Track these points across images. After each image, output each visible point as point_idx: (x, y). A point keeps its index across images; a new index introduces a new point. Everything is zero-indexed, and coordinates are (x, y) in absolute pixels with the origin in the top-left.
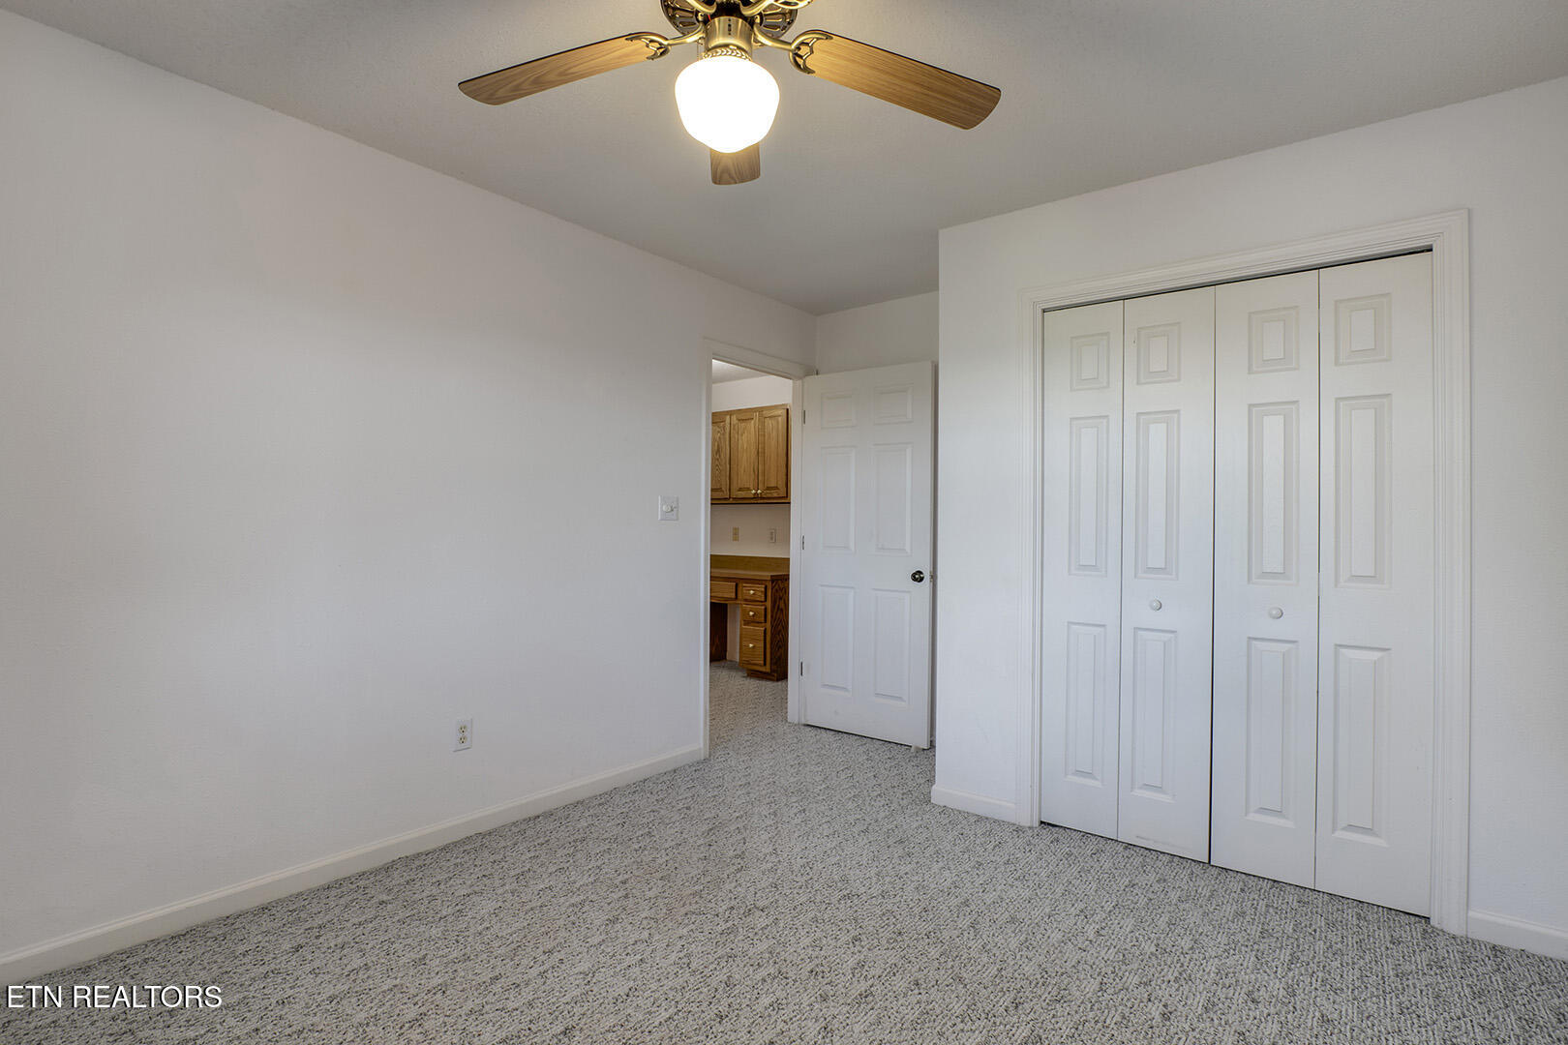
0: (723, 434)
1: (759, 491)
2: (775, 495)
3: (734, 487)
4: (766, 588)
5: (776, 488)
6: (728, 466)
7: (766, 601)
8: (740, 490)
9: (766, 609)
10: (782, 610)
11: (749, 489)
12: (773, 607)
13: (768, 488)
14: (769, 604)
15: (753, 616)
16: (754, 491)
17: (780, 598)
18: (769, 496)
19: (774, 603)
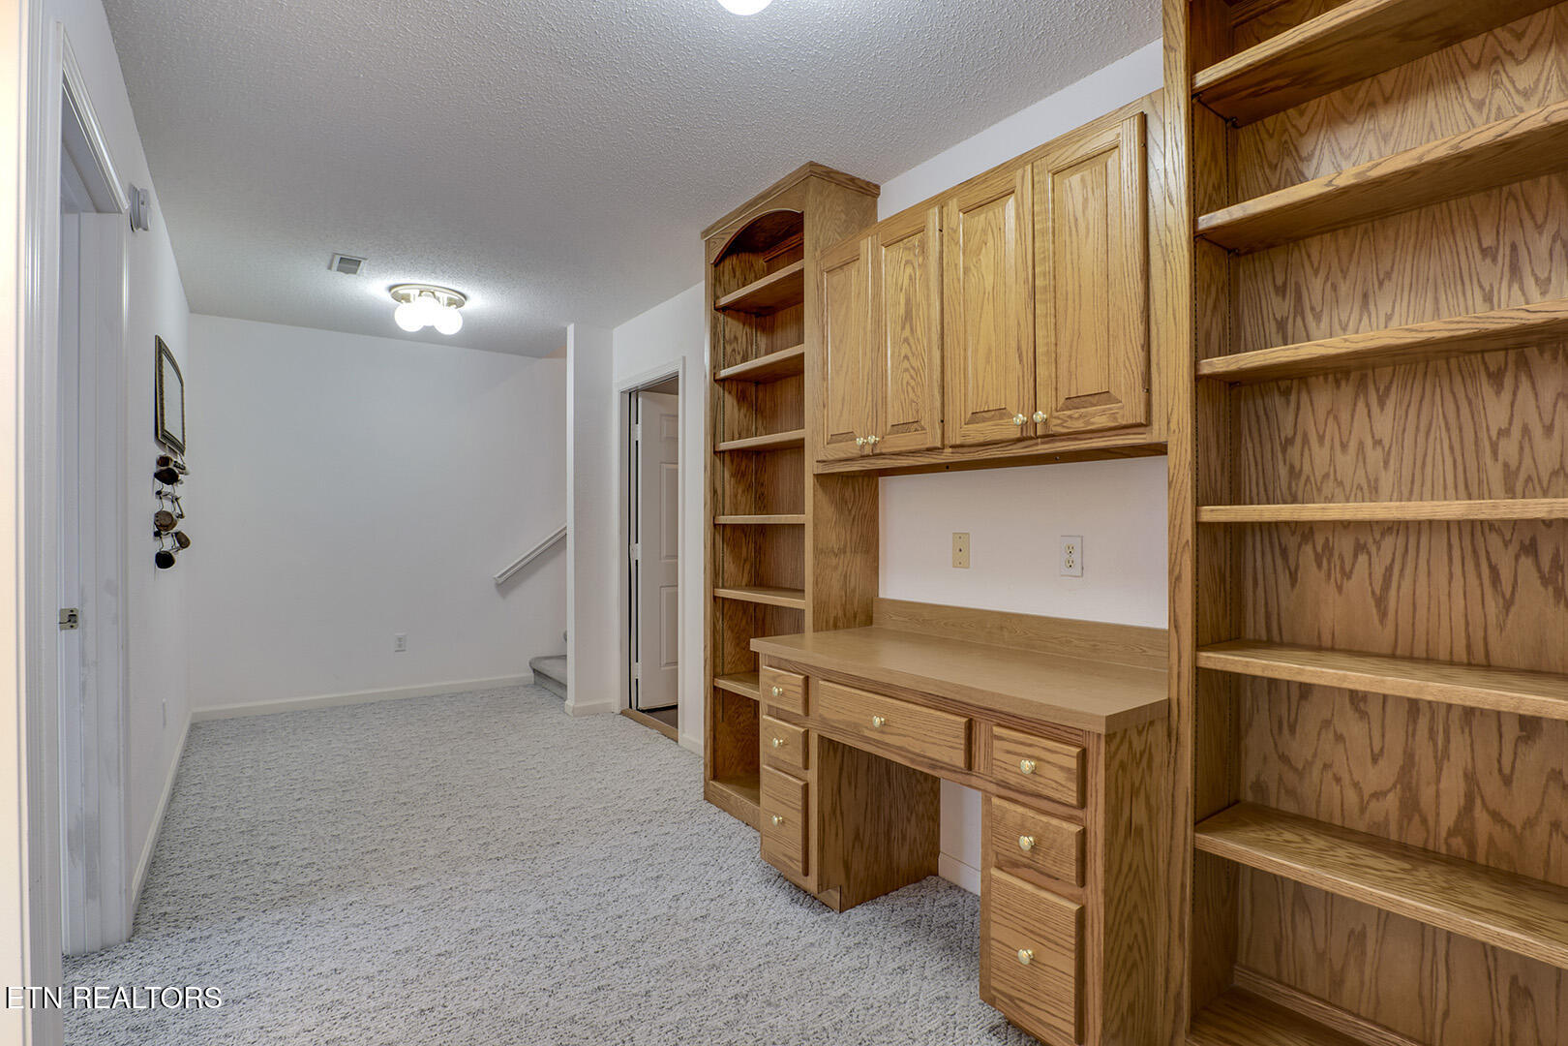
0: (924, 266)
1: (1040, 416)
2: (1101, 421)
3: (957, 412)
4: (1083, 757)
5: (1104, 396)
6: (937, 354)
7: (1083, 803)
8: (976, 417)
9: (1083, 836)
10: (1140, 831)
11: (1002, 413)
12: (1112, 828)
13: (1074, 402)
14: (1096, 817)
15: (1034, 848)
16: (1020, 418)
17: (1134, 793)
18: (1079, 425)
19: (1113, 812)
